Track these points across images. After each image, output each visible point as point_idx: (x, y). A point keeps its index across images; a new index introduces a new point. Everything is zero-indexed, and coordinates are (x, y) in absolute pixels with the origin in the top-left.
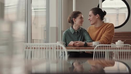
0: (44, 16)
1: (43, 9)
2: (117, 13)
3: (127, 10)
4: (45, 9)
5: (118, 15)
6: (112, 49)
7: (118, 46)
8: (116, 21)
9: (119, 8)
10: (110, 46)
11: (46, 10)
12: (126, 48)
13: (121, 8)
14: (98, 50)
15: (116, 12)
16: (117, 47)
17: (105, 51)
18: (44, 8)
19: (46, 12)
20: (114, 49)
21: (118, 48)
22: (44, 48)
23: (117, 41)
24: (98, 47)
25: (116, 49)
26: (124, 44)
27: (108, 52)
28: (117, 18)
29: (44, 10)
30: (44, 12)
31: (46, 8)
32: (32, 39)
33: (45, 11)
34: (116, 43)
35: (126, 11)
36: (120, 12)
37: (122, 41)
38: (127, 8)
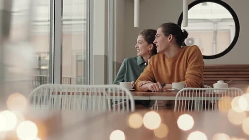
0: (83, 33)
1: (81, 20)
2: (215, 29)
3: (233, 24)
4: (84, 20)
5: (216, 32)
6: (207, 96)
7: (217, 91)
8: (213, 43)
9: (218, 19)
10: (204, 91)
11: (85, 22)
12: (232, 94)
13: (223, 20)
14: (183, 98)
15: (212, 28)
16: (216, 93)
17: (196, 98)
18: (83, 18)
19: (86, 26)
20: (211, 95)
21: (217, 95)
22: (85, 94)
23: (216, 82)
24: (182, 92)
25: (214, 96)
26: (228, 87)
27: (201, 101)
28: (215, 39)
29: (83, 22)
30: (83, 26)
31: (86, 18)
32: (63, 76)
33: (84, 24)
34: (214, 84)
35: (231, 26)
36: (219, 28)
37: (225, 81)
38: (233, 21)
